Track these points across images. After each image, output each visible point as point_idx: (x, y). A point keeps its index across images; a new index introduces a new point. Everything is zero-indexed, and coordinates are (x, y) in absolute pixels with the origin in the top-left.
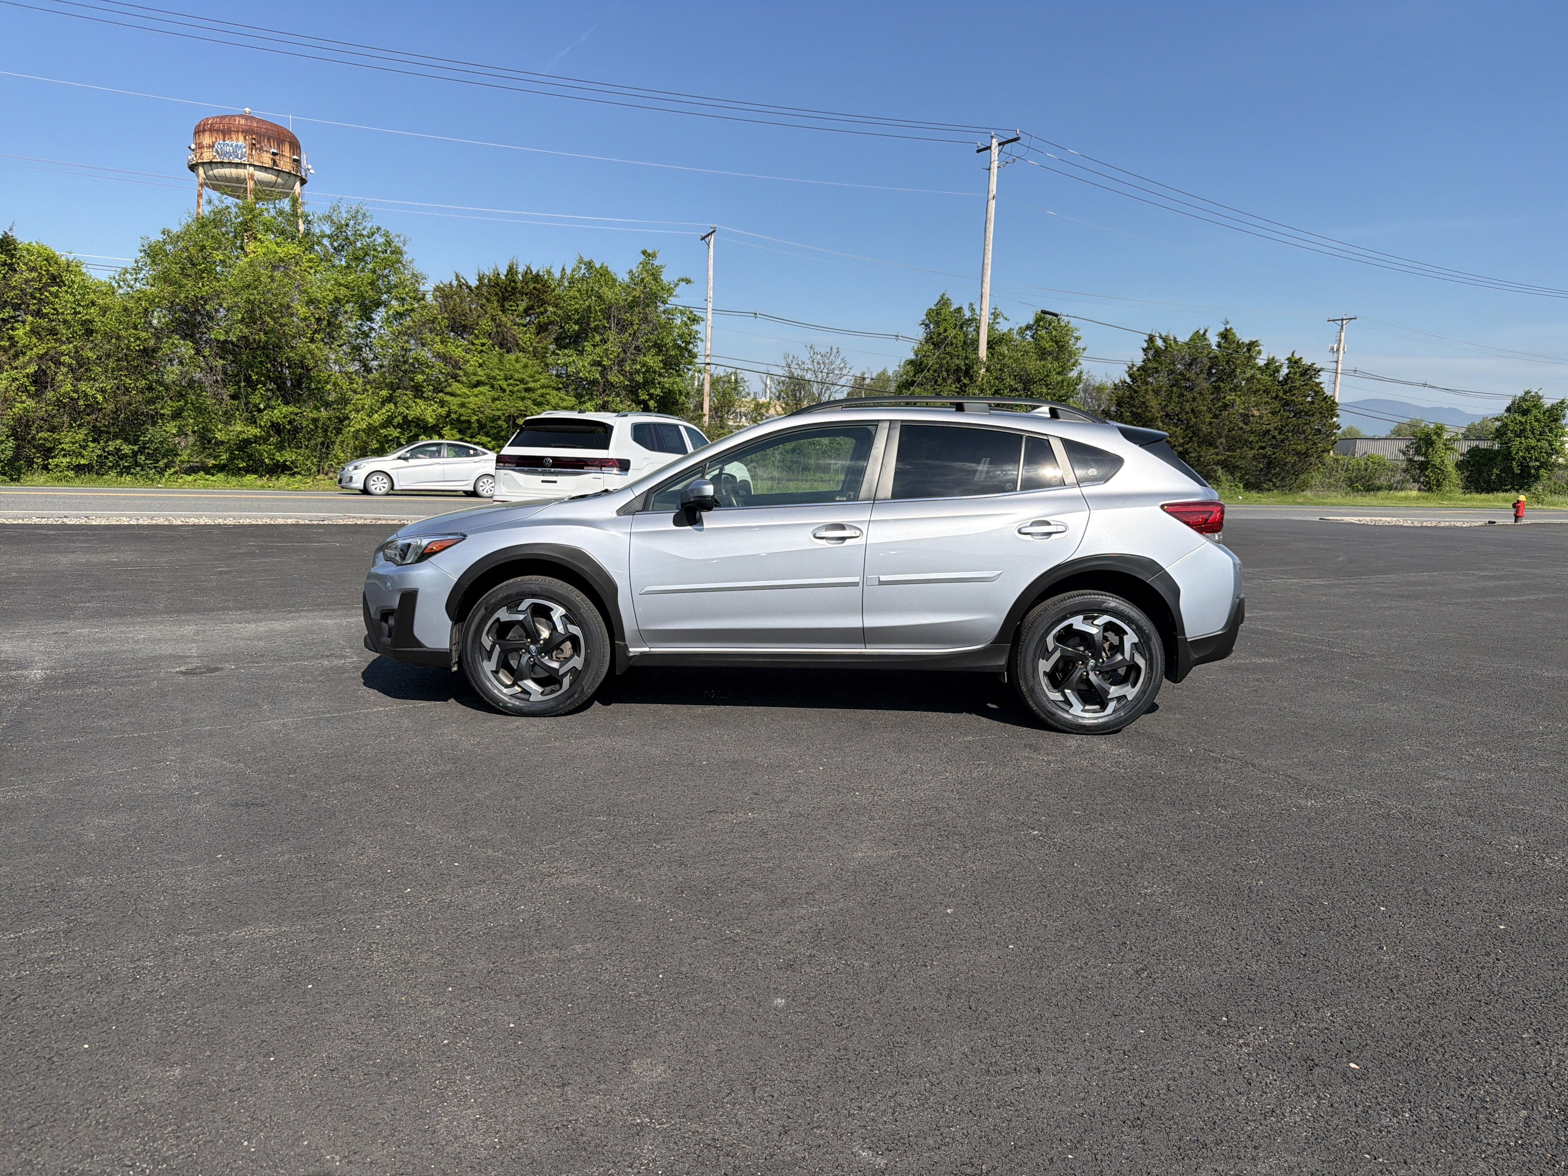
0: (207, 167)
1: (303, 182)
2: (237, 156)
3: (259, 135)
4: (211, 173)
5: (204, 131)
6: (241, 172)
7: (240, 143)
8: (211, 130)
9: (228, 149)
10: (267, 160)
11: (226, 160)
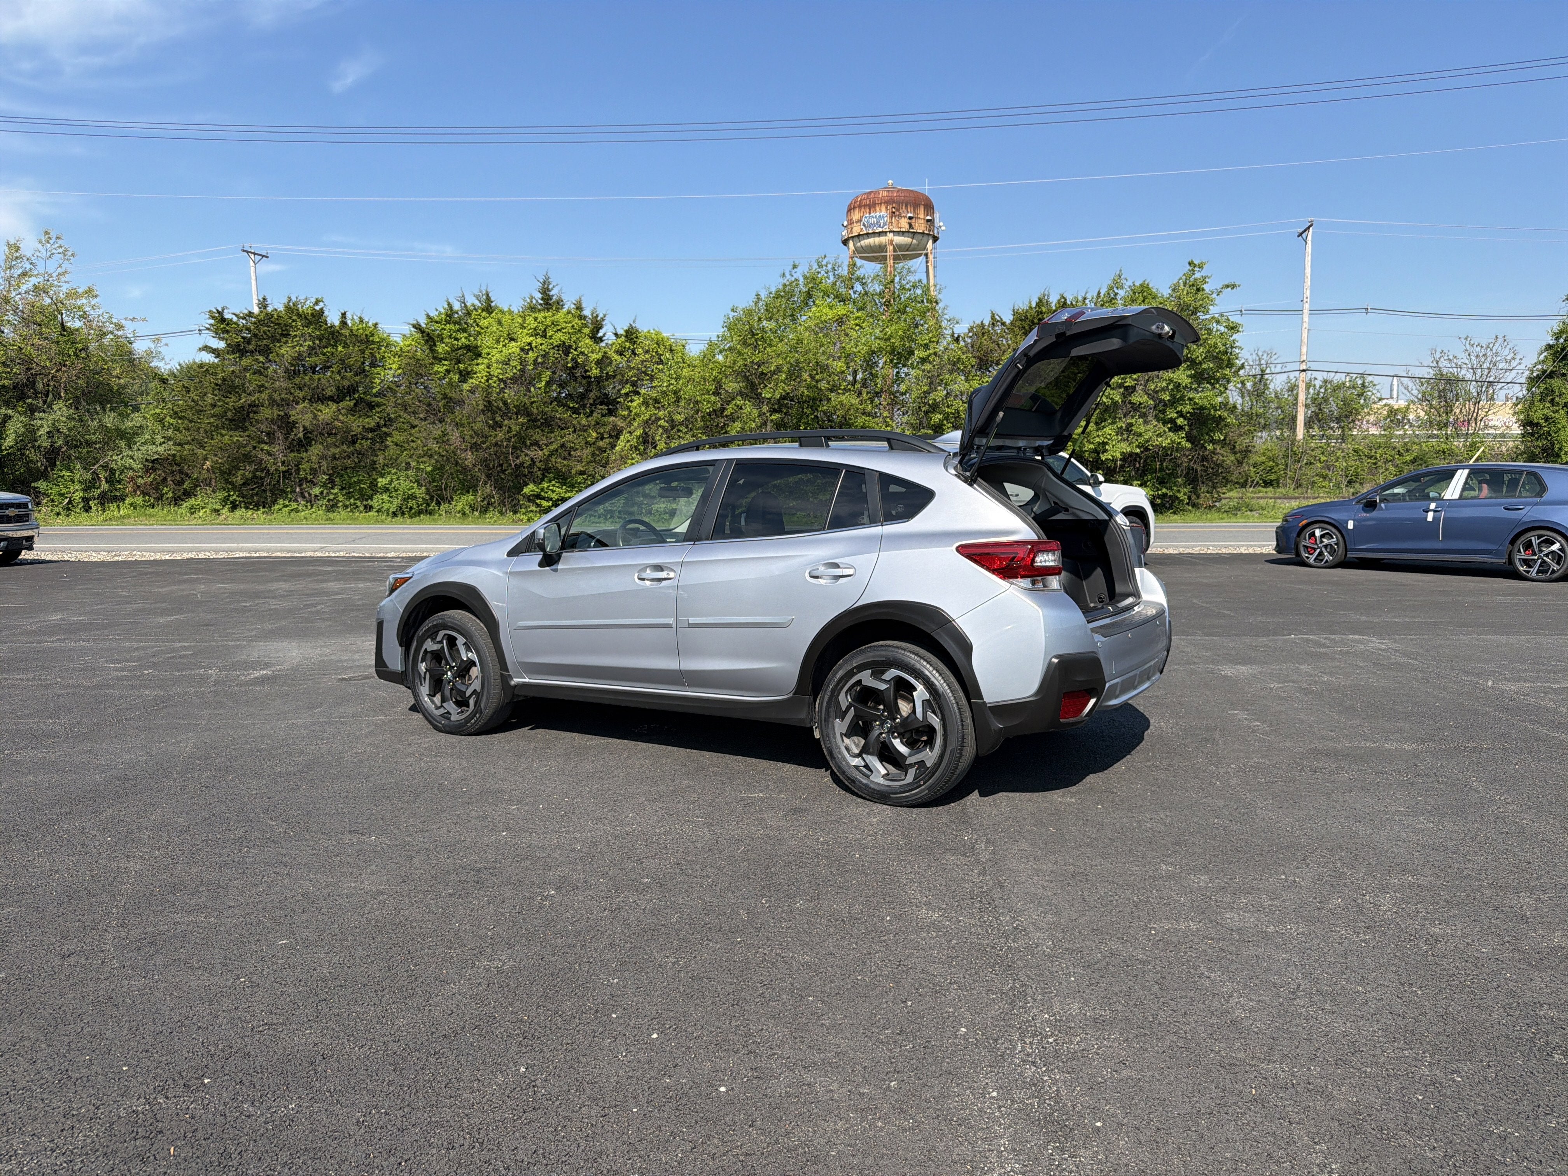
0: (856, 239)
1: (935, 239)
2: (880, 226)
3: (899, 203)
4: (859, 244)
5: (855, 208)
6: (883, 239)
7: (882, 214)
8: (860, 207)
9: (873, 220)
10: (904, 224)
11: (871, 231)
